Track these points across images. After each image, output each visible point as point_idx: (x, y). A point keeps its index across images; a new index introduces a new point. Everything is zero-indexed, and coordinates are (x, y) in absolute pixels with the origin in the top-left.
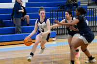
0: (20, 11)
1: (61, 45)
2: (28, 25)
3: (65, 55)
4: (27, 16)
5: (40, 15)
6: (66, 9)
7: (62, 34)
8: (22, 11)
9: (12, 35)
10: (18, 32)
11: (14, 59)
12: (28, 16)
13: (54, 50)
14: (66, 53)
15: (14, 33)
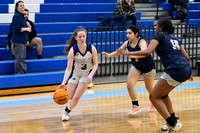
0: (23, 29)
1: (104, 96)
2: (40, 57)
3: (111, 115)
4: (37, 39)
5: (77, 38)
6: (113, 27)
7: (105, 75)
8: (29, 29)
9: (8, 76)
10: (20, 70)
11: (12, 124)
12: (40, 39)
13: (91, 106)
14: (114, 112)
15: (13, 73)
